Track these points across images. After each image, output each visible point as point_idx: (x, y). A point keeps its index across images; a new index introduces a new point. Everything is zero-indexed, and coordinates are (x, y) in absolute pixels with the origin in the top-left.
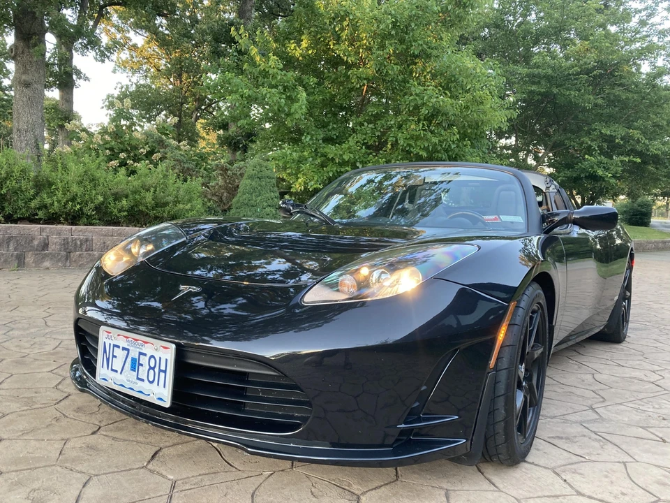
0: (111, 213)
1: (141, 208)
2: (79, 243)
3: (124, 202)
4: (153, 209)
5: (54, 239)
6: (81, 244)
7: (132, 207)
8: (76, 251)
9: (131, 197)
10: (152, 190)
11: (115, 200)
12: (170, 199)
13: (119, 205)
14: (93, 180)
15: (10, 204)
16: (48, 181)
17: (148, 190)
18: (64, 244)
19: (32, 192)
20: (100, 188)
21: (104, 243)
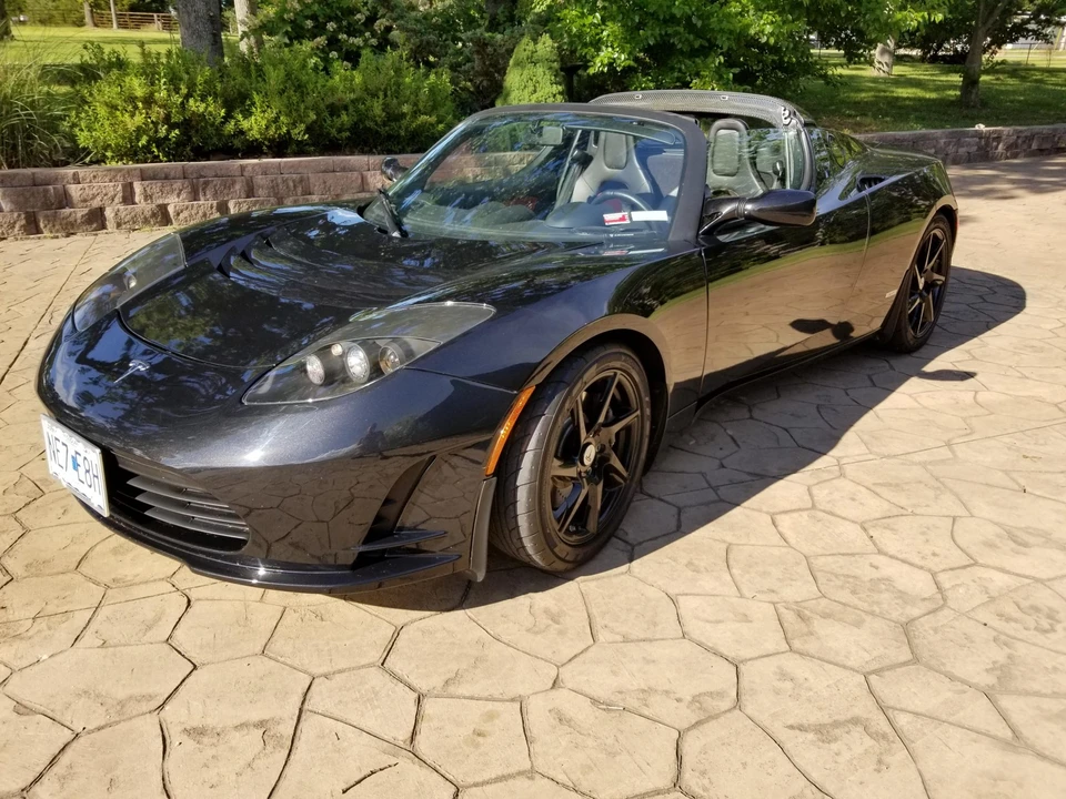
0: (328, 134)
1: (369, 124)
2: (291, 184)
3: (344, 117)
4: (384, 124)
5: (260, 180)
6: (295, 186)
7: (356, 124)
8: (289, 196)
9: (351, 109)
10: (381, 94)
11: (332, 115)
12: (406, 108)
13: (338, 122)
14: (299, 86)
15: (197, 131)
16: (240, 93)
17: (374, 95)
18: (273, 187)
19: (223, 112)
20: (310, 100)
21: (325, 183)
